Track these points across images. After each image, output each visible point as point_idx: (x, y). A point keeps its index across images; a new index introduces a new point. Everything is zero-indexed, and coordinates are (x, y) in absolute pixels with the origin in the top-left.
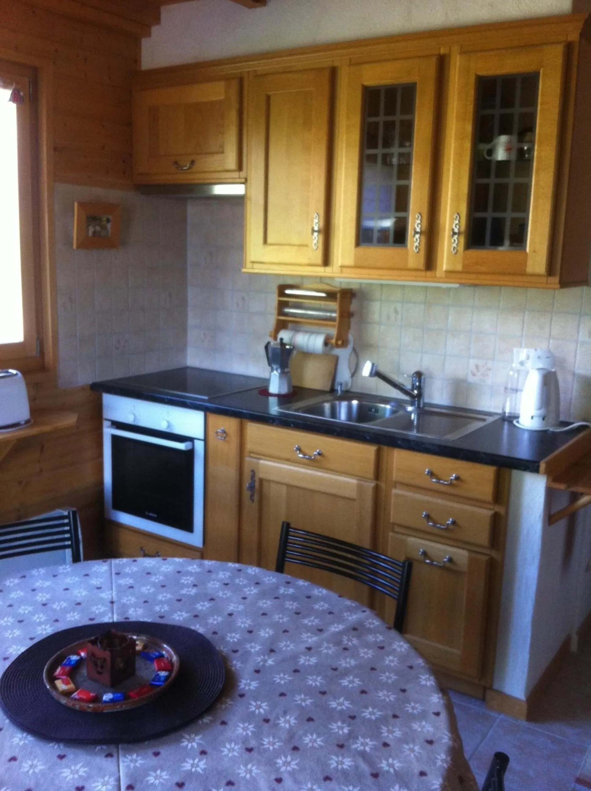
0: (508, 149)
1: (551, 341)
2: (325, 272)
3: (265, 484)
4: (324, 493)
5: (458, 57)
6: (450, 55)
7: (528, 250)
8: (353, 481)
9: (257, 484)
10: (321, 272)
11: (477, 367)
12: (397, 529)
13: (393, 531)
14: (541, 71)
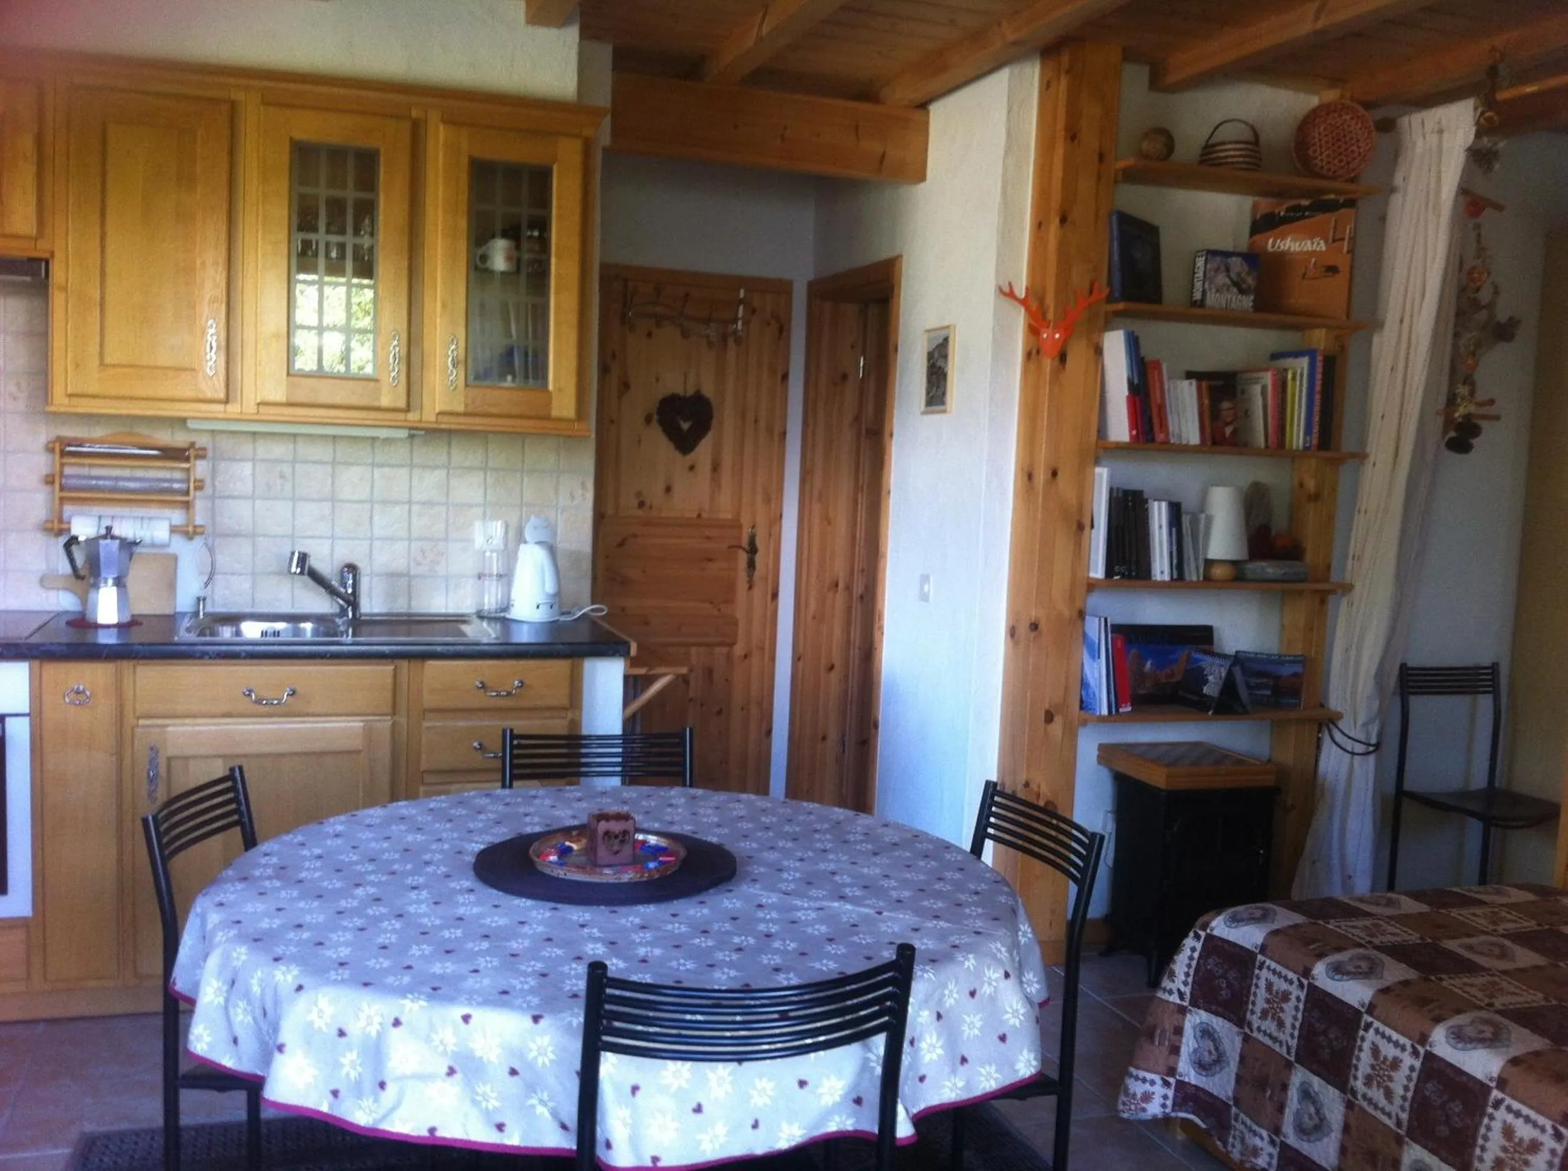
0: (509, 258)
1: (524, 509)
2: (225, 412)
3: (176, 765)
4: (296, 754)
5: (441, 128)
6: (426, 121)
7: (551, 387)
8: (356, 724)
9: (163, 771)
10: (220, 412)
11: (422, 551)
12: (429, 779)
13: (423, 783)
14: (555, 168)
